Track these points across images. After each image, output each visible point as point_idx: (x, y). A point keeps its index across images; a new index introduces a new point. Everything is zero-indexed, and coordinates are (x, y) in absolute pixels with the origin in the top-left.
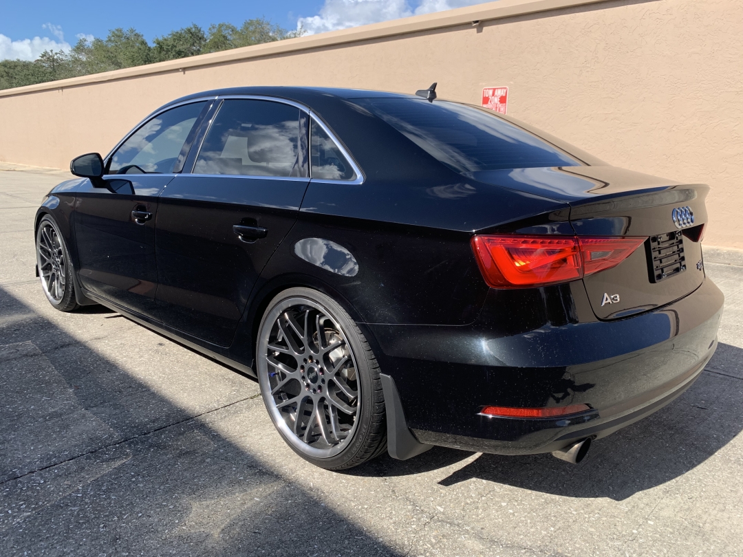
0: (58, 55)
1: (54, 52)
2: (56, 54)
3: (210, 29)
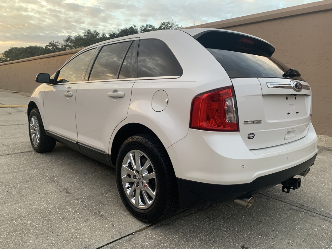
0: (56, 43)
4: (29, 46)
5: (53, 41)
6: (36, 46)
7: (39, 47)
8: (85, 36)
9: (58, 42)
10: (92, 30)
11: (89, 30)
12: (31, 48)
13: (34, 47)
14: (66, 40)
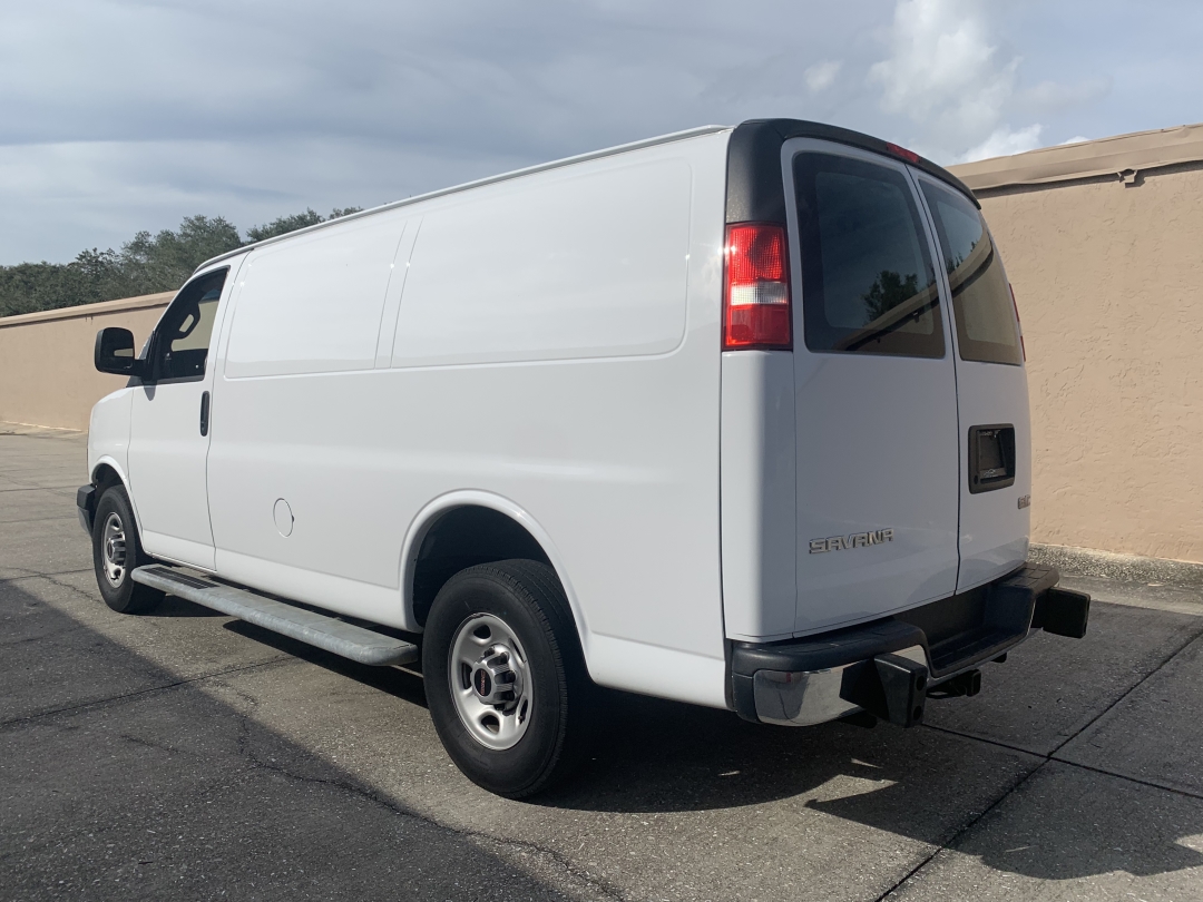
0: (105, 256)
1: (98, 252)
2: (102, 254)
4: (22, 263)
5: (95, 250)
6: (45, 263)
7: (54, 267)
8: (186, 235)
9: (110, 252)
10: (210, 217)
11: (200, 219)
12: (25, 270)
13: (36, 266)
14: (131, 248)
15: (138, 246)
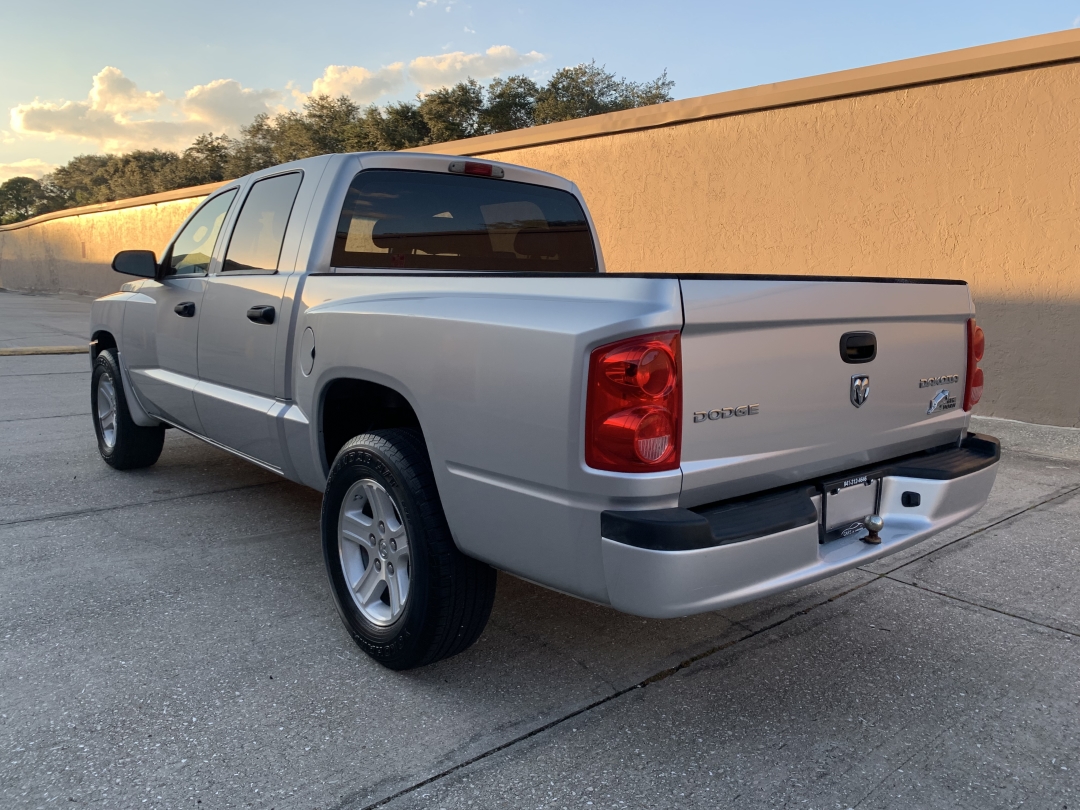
0: (219, 141)
1: (214, 137)
2: (217, 138)
3: (492, 87)
4: (135, 151)
7: (164, 154)
8: (311, 116)
9: (224, 137)
11: (322, 98)
12: (138, 156)
13: (149, 153)
14: (250, 132)
15: (257, 130)
